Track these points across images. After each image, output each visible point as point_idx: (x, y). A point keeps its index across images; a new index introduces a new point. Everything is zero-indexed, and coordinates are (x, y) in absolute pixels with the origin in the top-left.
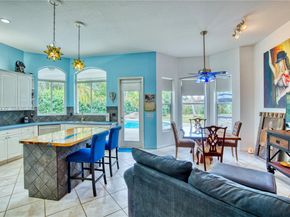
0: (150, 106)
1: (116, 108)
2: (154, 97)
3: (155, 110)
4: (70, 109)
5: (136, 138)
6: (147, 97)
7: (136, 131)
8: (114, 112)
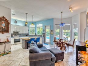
0: (52, 33)
1: (44, 33)
2: (53, 30)
3: (53, 34)
4: (35, 33)
5: (49, 41)
6: (51, 31)
7: (49, 39)
8: (44, 34)
